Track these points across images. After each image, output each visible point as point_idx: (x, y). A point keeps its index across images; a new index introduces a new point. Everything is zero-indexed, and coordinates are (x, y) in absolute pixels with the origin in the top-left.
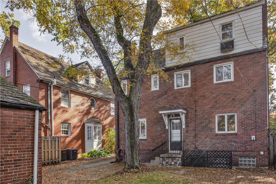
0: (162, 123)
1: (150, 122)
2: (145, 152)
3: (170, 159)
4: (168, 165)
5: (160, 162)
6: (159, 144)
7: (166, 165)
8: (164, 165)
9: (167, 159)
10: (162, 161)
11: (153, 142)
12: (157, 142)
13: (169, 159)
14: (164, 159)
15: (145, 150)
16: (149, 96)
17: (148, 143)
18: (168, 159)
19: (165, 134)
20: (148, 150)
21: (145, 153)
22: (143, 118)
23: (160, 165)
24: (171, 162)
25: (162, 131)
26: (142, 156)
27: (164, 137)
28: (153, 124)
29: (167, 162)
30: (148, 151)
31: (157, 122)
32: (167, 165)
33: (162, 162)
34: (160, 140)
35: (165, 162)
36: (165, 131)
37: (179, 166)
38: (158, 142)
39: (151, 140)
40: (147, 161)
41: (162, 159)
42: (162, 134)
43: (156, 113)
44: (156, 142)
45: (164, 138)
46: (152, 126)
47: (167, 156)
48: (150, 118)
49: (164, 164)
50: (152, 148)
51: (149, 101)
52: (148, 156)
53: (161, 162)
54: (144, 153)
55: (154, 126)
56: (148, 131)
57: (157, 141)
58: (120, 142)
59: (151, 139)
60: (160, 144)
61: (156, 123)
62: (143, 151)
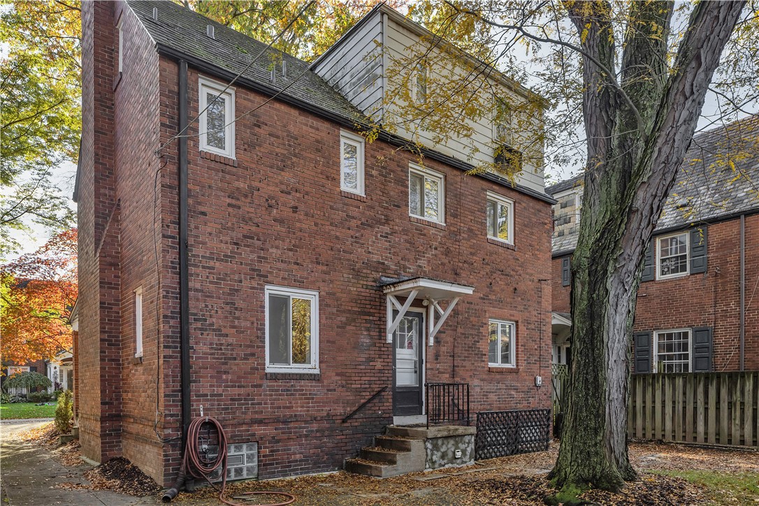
0: (375, 318)
1: (334, 310)
2: (315, 426)
3: (452, 442)
4: (446, 461)
5: (427, 455)
6: (364, 394)
7: (441, 465)
8: (436, 466)
9: (443, 444)
10: (431, 450)
11: (343, 387)
12: (359, 386)
13: (448, 443)
14: (437, 444)
15: (315, 419)
16: (332, 208)
17: (328, 390)
18: (445, 442)
19: (382, 360)
20: (329, 417)
21: (317, 431)
22: (307, 288)
23: (427, 466)
24: (454, 453)
25: (374, 348)
26: (302, 444)
27: (380, 371)
28: (344, 319)
29: (443, 453)
30: (326, 425)
31: (361, 313)
32: (443, 463)
33: (432, 455)
34: (368, 378)
35: (439, 454)
36: (383, 349)
37: (470, 461)
38: (363, 386)
39: (339, 378)
40: (324, 462)
41: (431, 444)
42: (373, 360)
43: (356, 281)
44: (353, 386)
45: (379, 375)
46: (342, 326)
47: (445, 434)
48: (334, 294)
49: (435, 462)
50: (340, 410)
51: (331, 224)
52: (324, 443)
53: (429, 457)
54: (312, 431)
55: (348, 328)
56: (328, 341)
57: (357, 382)
58: (193, 386)
59: (337, 374)
60: (367, 395)
61: (355, 316)
62: (306, 422)
